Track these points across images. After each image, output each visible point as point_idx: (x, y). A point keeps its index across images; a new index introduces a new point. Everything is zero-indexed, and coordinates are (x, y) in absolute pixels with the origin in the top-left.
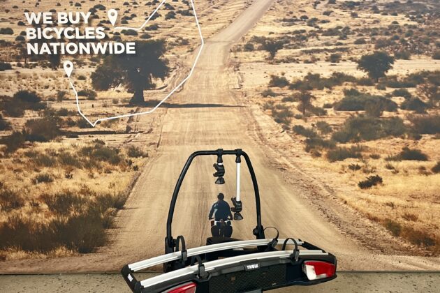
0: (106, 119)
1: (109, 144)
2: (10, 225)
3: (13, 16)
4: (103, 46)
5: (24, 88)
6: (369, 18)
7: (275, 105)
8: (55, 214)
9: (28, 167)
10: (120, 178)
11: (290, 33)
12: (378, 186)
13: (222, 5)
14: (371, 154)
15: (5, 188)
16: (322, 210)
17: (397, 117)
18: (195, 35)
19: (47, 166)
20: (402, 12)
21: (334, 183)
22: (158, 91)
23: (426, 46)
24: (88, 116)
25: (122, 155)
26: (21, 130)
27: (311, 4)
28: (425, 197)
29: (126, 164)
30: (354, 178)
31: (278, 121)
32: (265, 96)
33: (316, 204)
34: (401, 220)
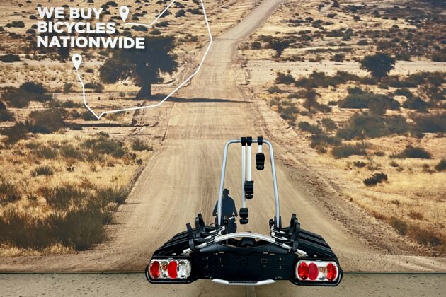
0: (112, 112)
1: (114, 137)
2: (5, 219)
3: (25, 10)
4: (113, 40)
5: (31, 79)
6: (371, 21)
7: (281, 101)
8: (52, 208)
9: (29, 159)
10: (122, 171)
11: (296, 33)
12: (384, 183)
13: (231, 5)
14: (375, 151)
15: (3, 180)
16: (328, 207)
17: (400, 115)
18: (204, 32)
19: (47, 158)
20: (401, 17)
21: (339, 180)
22: (166, 85)
23: (425, 48)
24: (94, 108)
25: (126, 149)
26: (24, 121)
27: (315, 7)
28: (430, 196)
29: (130, 157)
30: (360, 175)
31: (284, 117)
32: (272, 93)
33: (322, 200)
34: (407, 219)
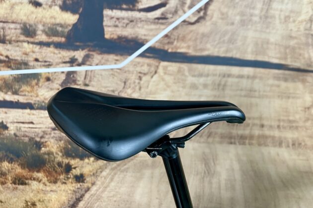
1: (19, 129)
25: (49, 153)
29: (59, 170)
